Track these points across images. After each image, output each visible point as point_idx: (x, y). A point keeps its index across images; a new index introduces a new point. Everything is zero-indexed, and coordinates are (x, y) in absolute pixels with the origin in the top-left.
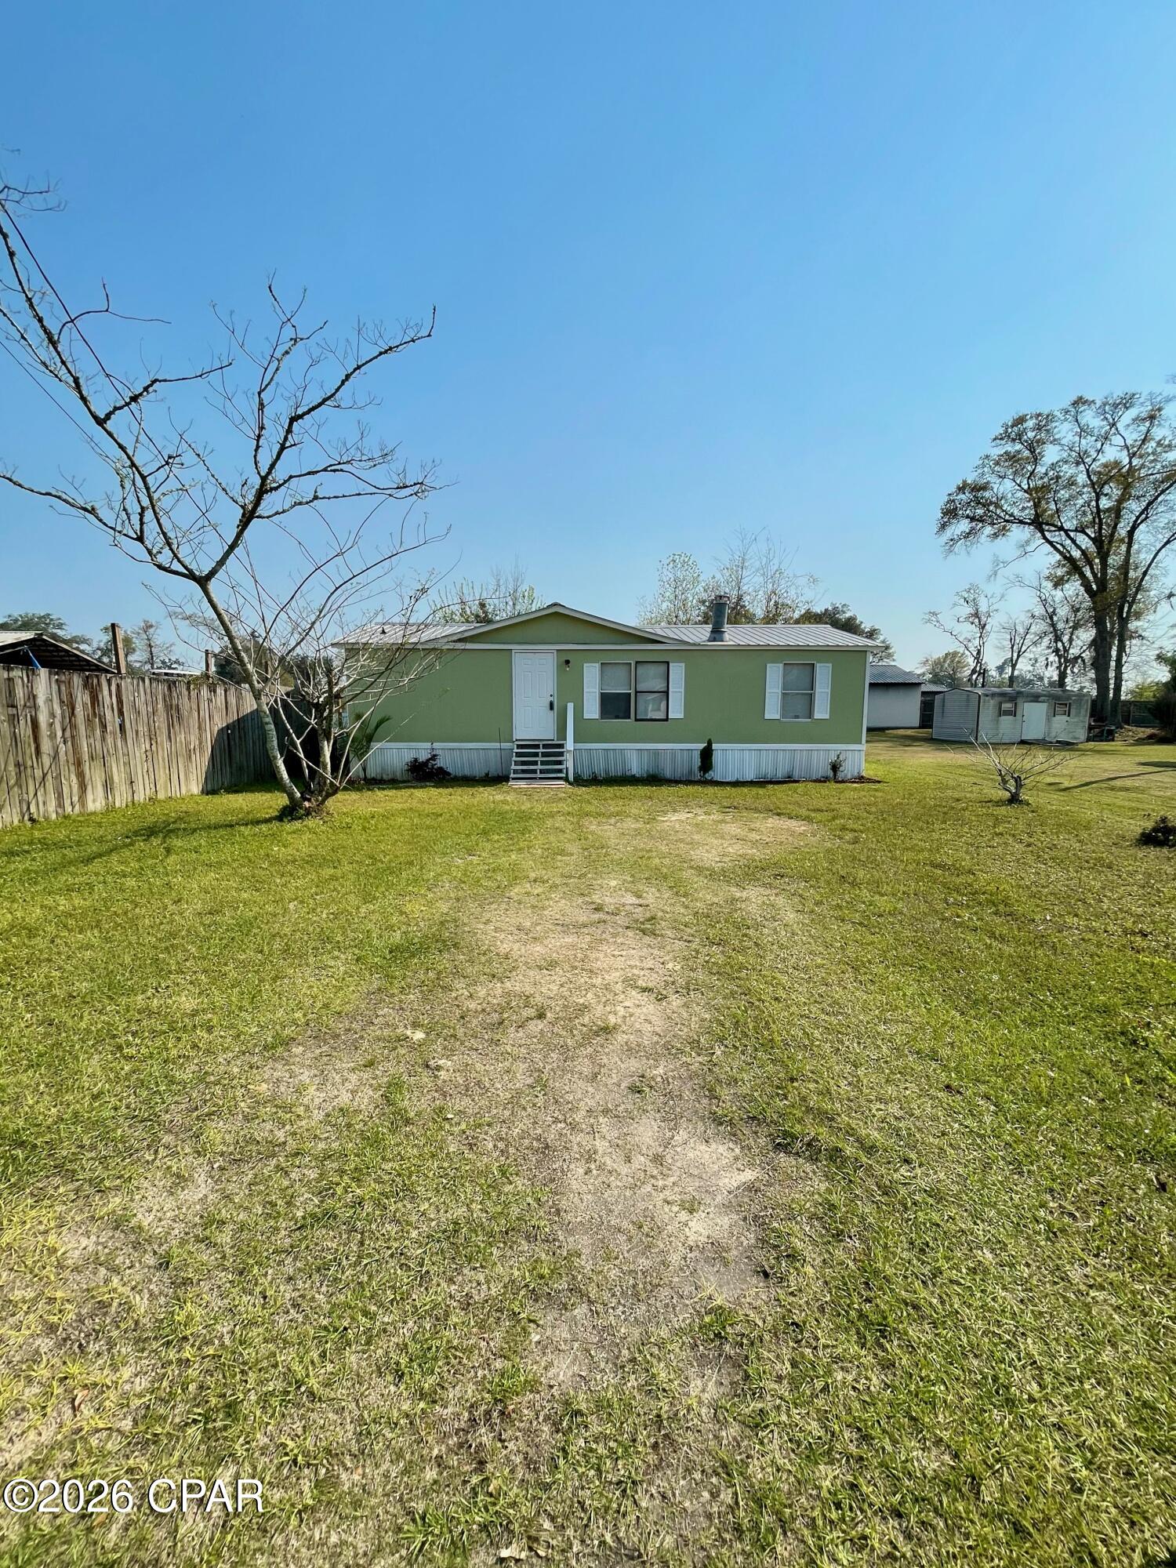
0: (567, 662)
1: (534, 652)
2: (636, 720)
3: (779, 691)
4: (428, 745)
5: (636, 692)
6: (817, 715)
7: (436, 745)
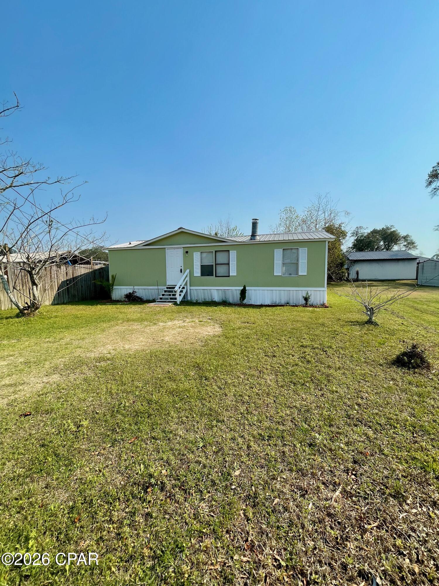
0: (187, 252)
1: (174, 248)
2: (216, 276)
3: (281, 262)
4: (132, 287)
5: (216, 264)
6: (300, 274)
7: (135, 287)
